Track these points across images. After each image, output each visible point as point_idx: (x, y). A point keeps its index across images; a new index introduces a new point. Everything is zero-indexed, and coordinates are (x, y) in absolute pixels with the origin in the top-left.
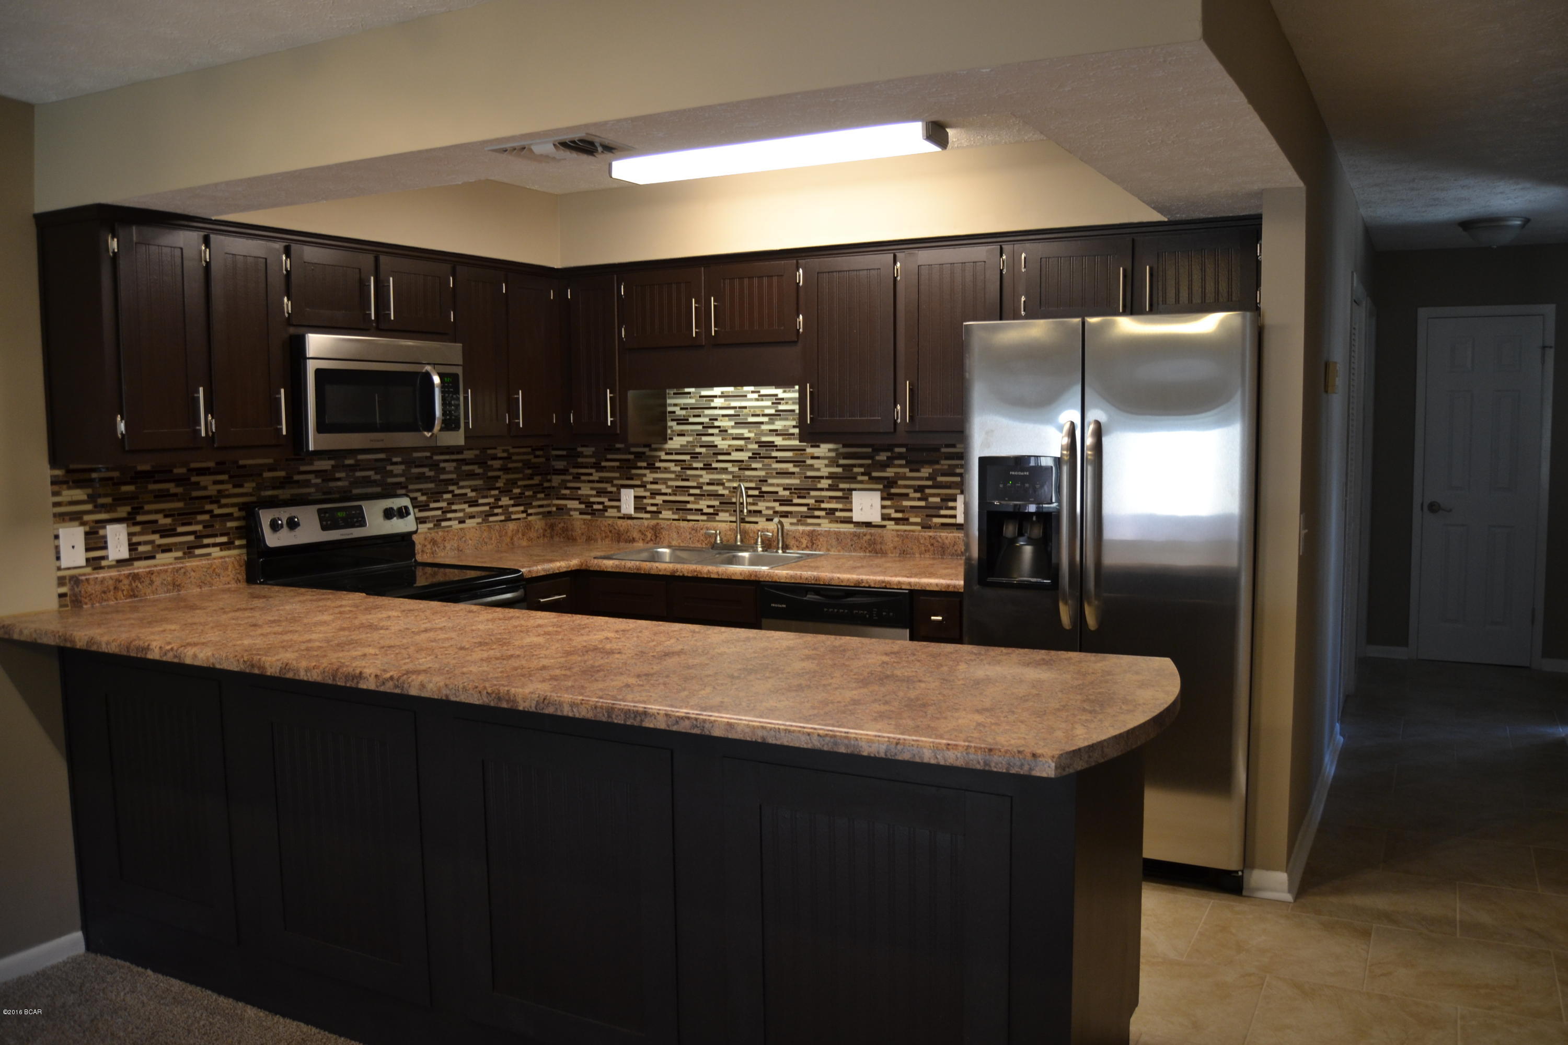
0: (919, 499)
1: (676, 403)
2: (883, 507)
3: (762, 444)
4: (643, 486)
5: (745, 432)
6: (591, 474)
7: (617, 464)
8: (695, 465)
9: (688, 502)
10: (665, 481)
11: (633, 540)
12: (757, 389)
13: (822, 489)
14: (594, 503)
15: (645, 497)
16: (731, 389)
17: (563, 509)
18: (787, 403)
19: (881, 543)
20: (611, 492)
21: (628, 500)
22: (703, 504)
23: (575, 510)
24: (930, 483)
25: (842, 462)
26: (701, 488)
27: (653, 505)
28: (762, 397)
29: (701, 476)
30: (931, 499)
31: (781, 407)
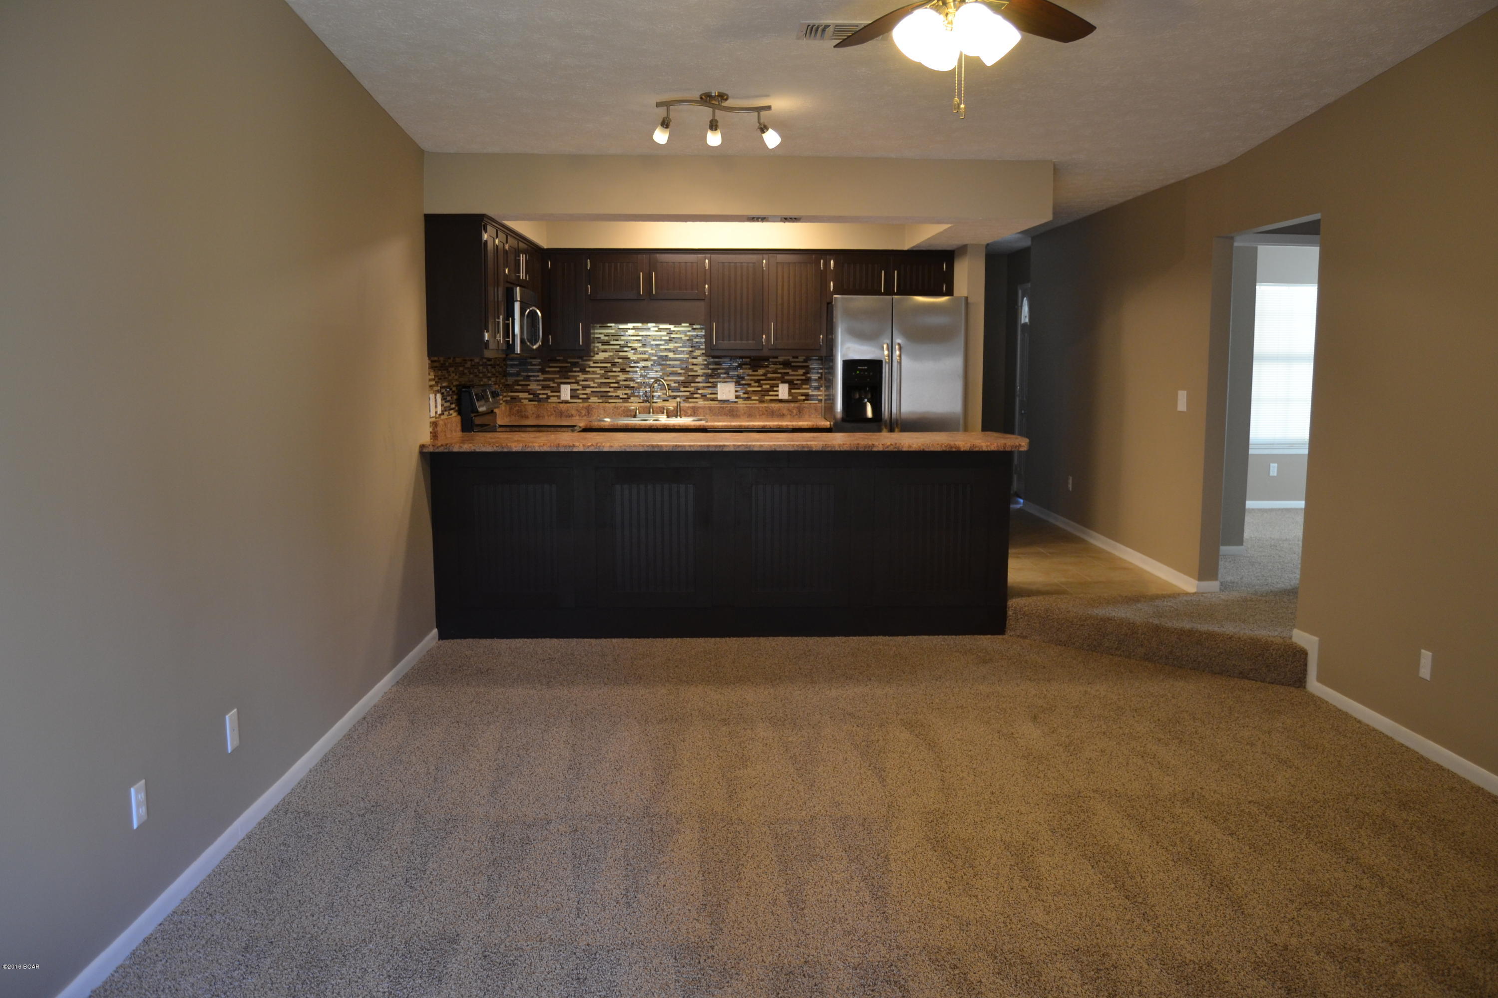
0: (758, 387)
1: (600, 333)
2: (736, 391)
3: (661, 357)
4: (577, 383)
5: (649, 350)
6: (538, 376)
7: (558, 369)
8: (614, 369)
9: (609, 392)
10: (593, 380)
11: (572, 416)
12: (657, 325)
13: (699, 382)
14: (540, 394)
15: (578, 390)
16: (639, 325)
17: (515, 398)
18: (676, 333)
19: (737, 411)
20: (553, 387)
21: (566, 392)
22: (620, 393)
23: (525, 399)
24: (763, 378)
25: (711, 367)
26: (617, 383)
27: (583, 394)
28: (660, 330)
29: (618, 376)
30: (764, 387)
31: (672, 336)
